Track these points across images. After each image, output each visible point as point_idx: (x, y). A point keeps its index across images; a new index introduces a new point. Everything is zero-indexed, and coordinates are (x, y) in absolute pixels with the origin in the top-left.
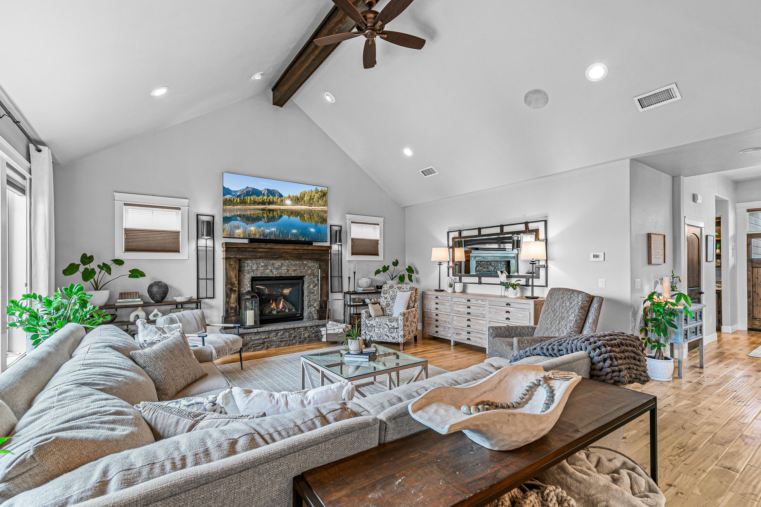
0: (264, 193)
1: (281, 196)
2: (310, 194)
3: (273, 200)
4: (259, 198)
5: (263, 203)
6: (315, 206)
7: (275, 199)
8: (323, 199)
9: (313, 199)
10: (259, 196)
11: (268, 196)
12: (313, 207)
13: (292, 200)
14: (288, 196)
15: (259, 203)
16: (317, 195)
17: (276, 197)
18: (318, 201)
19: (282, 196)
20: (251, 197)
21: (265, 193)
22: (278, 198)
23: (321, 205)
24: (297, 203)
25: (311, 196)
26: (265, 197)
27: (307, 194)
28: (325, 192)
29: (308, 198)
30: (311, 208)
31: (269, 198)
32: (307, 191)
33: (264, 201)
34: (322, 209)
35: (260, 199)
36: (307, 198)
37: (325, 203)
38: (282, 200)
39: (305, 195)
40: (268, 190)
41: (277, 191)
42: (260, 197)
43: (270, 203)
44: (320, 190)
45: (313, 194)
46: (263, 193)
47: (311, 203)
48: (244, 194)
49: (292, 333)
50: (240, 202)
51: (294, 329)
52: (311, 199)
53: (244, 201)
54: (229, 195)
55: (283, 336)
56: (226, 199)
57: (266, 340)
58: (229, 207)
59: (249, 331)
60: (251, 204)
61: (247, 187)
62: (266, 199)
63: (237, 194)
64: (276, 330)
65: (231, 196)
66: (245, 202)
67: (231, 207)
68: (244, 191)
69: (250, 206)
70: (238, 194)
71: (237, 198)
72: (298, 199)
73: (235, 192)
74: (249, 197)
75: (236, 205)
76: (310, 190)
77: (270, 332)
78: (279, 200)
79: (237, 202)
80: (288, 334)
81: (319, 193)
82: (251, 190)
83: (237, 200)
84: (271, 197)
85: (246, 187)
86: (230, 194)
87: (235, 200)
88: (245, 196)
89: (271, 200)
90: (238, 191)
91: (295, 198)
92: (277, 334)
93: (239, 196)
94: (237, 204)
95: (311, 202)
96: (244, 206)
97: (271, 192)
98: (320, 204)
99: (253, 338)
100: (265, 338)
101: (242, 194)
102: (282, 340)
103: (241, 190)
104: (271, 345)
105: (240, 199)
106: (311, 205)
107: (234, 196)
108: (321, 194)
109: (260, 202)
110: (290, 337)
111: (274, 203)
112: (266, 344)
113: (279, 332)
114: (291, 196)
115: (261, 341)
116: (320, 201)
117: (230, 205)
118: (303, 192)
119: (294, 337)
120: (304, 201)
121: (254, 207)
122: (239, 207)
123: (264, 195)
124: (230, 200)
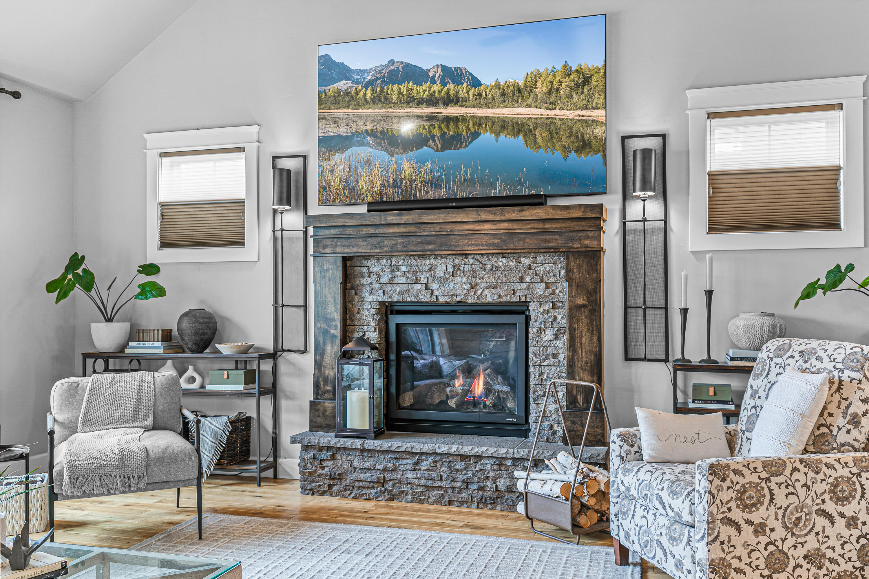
0: (434, 76)
1: (476, 83)
2: (550, 78)
3: (457, 94)
4: (421, 89)
5: (431, 101)
6: (561, 109)
7: (460, 92)
8: (582, 92)
9: (558, 90)
10: (420, 84)
11: (444, 84)
12: (558, 112)
13: (503, 94)
14: (493, 84)
15: (421, 102)
16: (567, 82)
17: (465, 85)
18: (571, 97)
19: (480, 84)
20: (402, 87)
21: (437, 75)
22: (470, 89)
23: (578, 106)
24: (517, 102)
25: (552, 83)
26: (437, 87)
27: (542, 79)
28: (588, 73)
29: (544, 89)
30: (552, 113)
31: (446, 89)
32: (542, 70)
33: (433, 95)
34: (580, 116)
35: (424, 91)
36: (541, 88)
37: (588, 101)
38: (479, 95)
39: (536, 81)
40: (444, 68)
41: (467, 71)
42: (424, 87)
43: (449, 101)
44: (574, 68)
45: (558, 78)
46: (431, 75)
47: (552, 100)
48: (384, 77)
49: (458, 470)
50: (372, 99)
51: (464, 457)
52: (553, 90)
53: (382, 97)
54: (344, 82)
55: (434, 475)
56: (339, 91)
57: (388, 476)
58: (345, 110)
59: (349, 443)
60: (399, 103)
61: (392, 62)
62: (440, 92)
63: (365, 79)
64: (416, 453)
65: (349, 84)
66: (386, 99)
67: (350, 110)
68: (383, 72)
69: (399, 107)
70: (369, 78)
71: (367, 89)
72: (520, 91)
73: (361, 72)
74: (395, 86)
75: (364, 105)
76: (550, 68)
77: (398, 455)
78: (471, 92)
79: (365, 99)
80: (445, 469)
81: (574, 76)
82: (401, 69)
83: (365, 94)
84: (451, 86)
85: (389, 62)
86: (347, 78)
87: (361, 95)
88: (385, 83)
89: (452, 93)
90: (368, 72)
91: (511, 88)
92: (416, 464)
93: (370, 83)
94: (366, 103)
95: (552, 97)
96: (382, 108)
97: (452, 74)
98: (575, 104)
99: (356, 464)
100: (385, 470)
101: (377, 79)
102: (429, 483)
103: (374, 69)
104: (401, 492)
105: (373, 92)
106: (552, 105)
107: (357, 83)
108: (577, 79)
109: (422, 99)
110: (453, 481)
111: (458, 102)
112: (389, 486)
113: (422, 461)
114: (502, 83)
116: (575, 97)
117: (348, 107)
118: (532, 73)
119: (463, 481)
120: (536, 97)
121: (408, 110)
122: (370, 110)
123: (433, 82)
124: (347, 94)
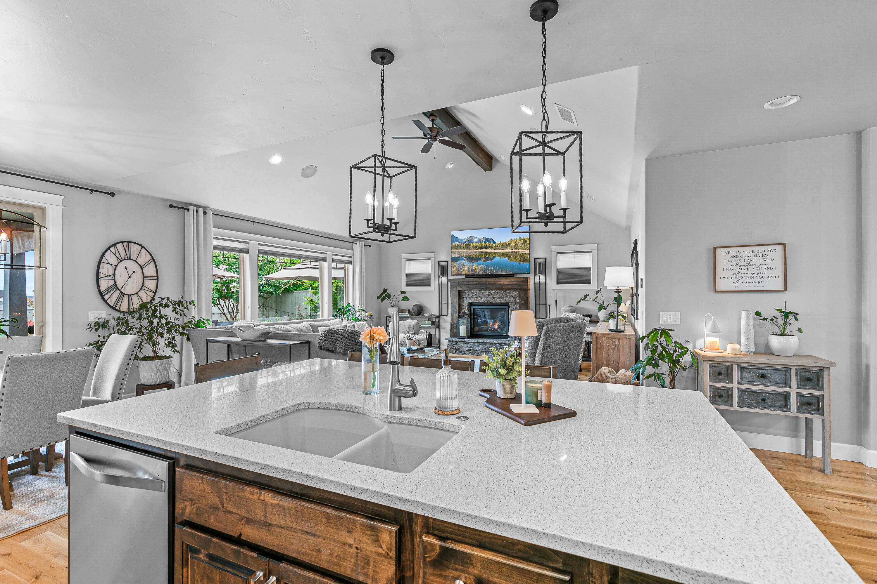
1: (494, 242)
2: (515, 241)
4: (479, 244)
5: (482, 248)
7: (490, 245)
8: (525, 245)
11: (485, 243)
12: (518, 251)
13: (502, 246)
14: (499, 243)
15: (479, 248)
16: (520, 242)
17: (491, 243)
18: (521, 246)
20: (474, 244)
21: (484, 241)
22: (493, 244)
23: (523, 249)
24: (506, 248)
26: (483, 244)
27: (513, 241)
28: (526, 240)
30: (516, 251)
32: (513, 239)
33: (482, 246)
36: (513, 244)
37: (526, 248)
38: (495, 246)
39: (511, 242)
40: (486, 238)
41: (492, 239)
43: (487, 248)
45: (518, 241)
46: (482, 240)
48: (468, 241)
50: (465, 247)
52: (516, 244)
53: (468, 246)
56: (456, 245)
61: (471, 237)
63: (463, 241)
65: (459, 243)
67: (459, 250)
69: (473, 249)
72: (507, 245)
76: (515, 239)
81: (522, 240)
82: (473, 239)
84: (487, 243)
86: (458, 241)
87: (462, 246)
88: (469, 243)
89: (488, 245)
90: (464, 239)
91: (504, 244)
92: (480, 345)
93: (465, 243)
94: (463, 248)
95: (516, 247)
96: (468, 250)
97: (488, 240)
103: (466, 239)
105: (465, 245)
106: (516, 249)
107: (461, 243)
111: (489, 248)
114: (502, 243)
115: (467, 349)
118: (510, 240)
120: (511, 247)
121: (475, 250)
122: (464, 250)
123: (482, 242)
124: (458, 245)
